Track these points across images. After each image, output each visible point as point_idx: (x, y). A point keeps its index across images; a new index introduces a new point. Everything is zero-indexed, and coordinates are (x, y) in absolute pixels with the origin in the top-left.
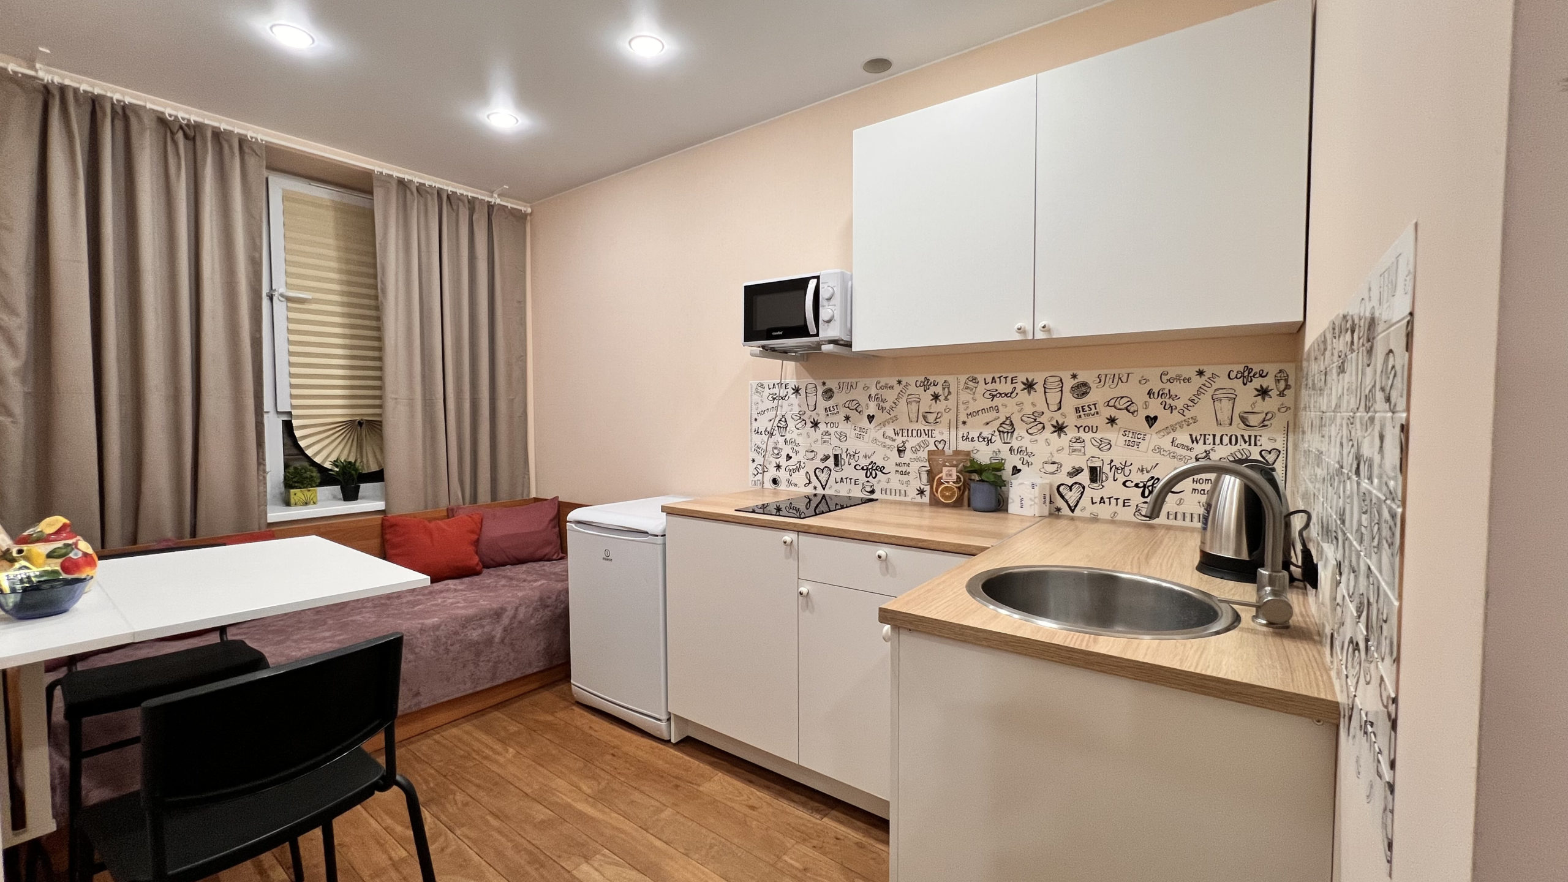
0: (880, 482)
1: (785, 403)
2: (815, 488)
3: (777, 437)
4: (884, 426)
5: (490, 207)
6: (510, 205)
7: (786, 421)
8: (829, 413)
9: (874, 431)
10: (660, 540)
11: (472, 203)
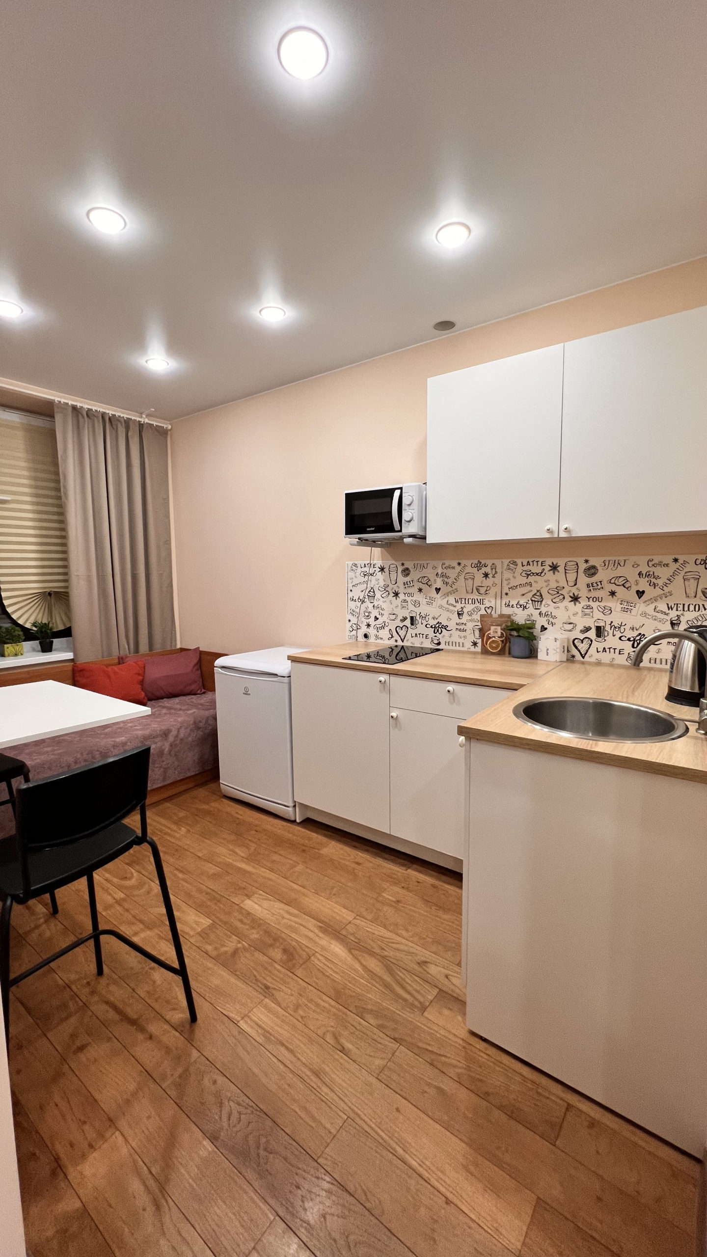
0: (444, 636)
1: (373, 578)
2: (396, 641)
3: (368, 604)
4: (448, 596)
5: (141, 426)
6: (155, 424)
7: (374, 592)
8: (406, 586)
9: (440, 600)
10: (286, 680)
11: (127, 423)
